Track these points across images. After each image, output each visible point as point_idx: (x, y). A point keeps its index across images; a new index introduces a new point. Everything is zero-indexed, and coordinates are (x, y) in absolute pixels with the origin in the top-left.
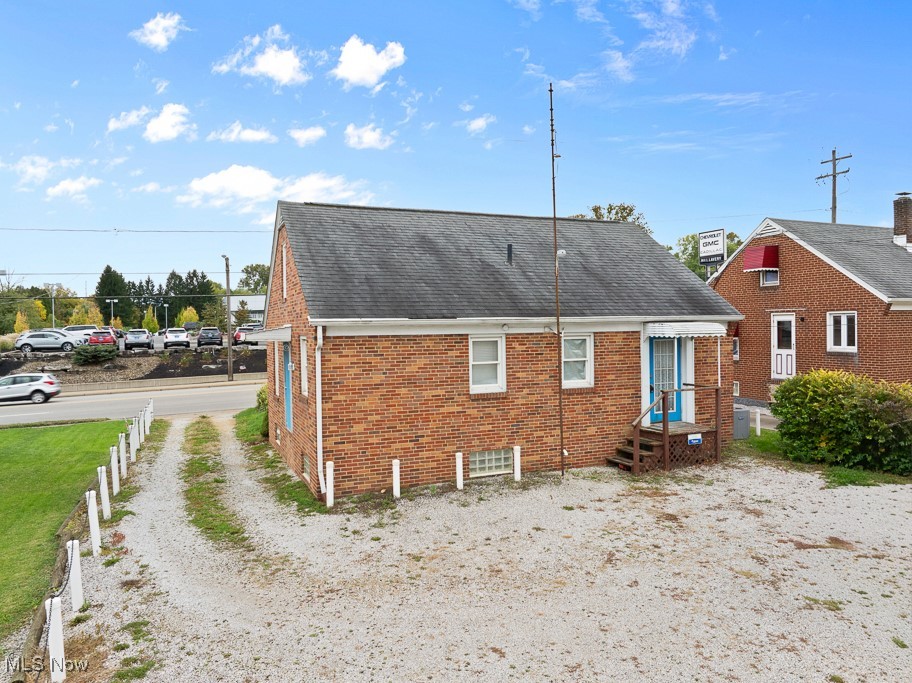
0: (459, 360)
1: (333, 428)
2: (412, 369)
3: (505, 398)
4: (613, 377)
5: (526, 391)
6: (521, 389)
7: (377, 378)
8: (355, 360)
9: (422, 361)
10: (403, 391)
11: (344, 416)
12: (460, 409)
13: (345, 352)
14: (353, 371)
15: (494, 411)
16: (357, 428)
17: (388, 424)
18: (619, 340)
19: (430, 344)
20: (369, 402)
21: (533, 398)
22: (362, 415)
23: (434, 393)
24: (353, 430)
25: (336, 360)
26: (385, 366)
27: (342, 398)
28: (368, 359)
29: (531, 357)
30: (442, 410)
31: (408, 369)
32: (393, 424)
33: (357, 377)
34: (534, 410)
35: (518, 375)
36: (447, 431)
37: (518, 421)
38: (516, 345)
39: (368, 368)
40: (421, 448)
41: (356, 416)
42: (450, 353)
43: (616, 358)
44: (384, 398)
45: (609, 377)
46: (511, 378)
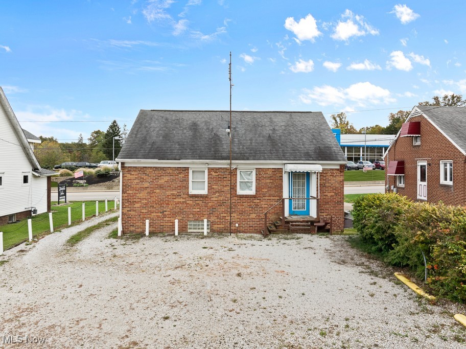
0: (184, 179)
1: (126, 204)
2: (161, 181)
3: (206, 197)
4: (266, 190)
5: (217, 194)
6: (215, 193)
7: (146, 185)
8: (137, 176)
9: (166, 178)
10: (158, 191)
11: (131, 200)
12: (184, 200)
13: (132, 173)
14: (135, 181)
15: (200, 203)
16: (137, 205)
17: (150, 205)
18: (270, 173)
19: (171, 171)
20: (142, 195)
21: (221, 198)
22: (139, 200)
23: (172, 192)
24: (135, 206)
25: (129, 176)
26: (150, 180)
27: (131, 192)
28: (142, 177)
29: (220, 179)
30: (175, 200)
31: (160, 181)
32: (153, 205)
33: (137, 184)
34: (221, 204)
35: (213, 187)
36: (177, 210)
37: (213, 208)
38: (213, 173)
39: (142, 180)
40: (165, 216)
41: (137, 200)
42: (180, 175)
43: (268, 181)
44: (149, 193)
45: (263, 190)
46: (210, 188)
